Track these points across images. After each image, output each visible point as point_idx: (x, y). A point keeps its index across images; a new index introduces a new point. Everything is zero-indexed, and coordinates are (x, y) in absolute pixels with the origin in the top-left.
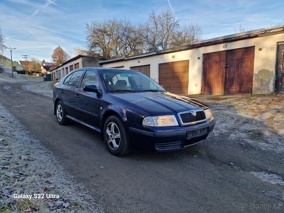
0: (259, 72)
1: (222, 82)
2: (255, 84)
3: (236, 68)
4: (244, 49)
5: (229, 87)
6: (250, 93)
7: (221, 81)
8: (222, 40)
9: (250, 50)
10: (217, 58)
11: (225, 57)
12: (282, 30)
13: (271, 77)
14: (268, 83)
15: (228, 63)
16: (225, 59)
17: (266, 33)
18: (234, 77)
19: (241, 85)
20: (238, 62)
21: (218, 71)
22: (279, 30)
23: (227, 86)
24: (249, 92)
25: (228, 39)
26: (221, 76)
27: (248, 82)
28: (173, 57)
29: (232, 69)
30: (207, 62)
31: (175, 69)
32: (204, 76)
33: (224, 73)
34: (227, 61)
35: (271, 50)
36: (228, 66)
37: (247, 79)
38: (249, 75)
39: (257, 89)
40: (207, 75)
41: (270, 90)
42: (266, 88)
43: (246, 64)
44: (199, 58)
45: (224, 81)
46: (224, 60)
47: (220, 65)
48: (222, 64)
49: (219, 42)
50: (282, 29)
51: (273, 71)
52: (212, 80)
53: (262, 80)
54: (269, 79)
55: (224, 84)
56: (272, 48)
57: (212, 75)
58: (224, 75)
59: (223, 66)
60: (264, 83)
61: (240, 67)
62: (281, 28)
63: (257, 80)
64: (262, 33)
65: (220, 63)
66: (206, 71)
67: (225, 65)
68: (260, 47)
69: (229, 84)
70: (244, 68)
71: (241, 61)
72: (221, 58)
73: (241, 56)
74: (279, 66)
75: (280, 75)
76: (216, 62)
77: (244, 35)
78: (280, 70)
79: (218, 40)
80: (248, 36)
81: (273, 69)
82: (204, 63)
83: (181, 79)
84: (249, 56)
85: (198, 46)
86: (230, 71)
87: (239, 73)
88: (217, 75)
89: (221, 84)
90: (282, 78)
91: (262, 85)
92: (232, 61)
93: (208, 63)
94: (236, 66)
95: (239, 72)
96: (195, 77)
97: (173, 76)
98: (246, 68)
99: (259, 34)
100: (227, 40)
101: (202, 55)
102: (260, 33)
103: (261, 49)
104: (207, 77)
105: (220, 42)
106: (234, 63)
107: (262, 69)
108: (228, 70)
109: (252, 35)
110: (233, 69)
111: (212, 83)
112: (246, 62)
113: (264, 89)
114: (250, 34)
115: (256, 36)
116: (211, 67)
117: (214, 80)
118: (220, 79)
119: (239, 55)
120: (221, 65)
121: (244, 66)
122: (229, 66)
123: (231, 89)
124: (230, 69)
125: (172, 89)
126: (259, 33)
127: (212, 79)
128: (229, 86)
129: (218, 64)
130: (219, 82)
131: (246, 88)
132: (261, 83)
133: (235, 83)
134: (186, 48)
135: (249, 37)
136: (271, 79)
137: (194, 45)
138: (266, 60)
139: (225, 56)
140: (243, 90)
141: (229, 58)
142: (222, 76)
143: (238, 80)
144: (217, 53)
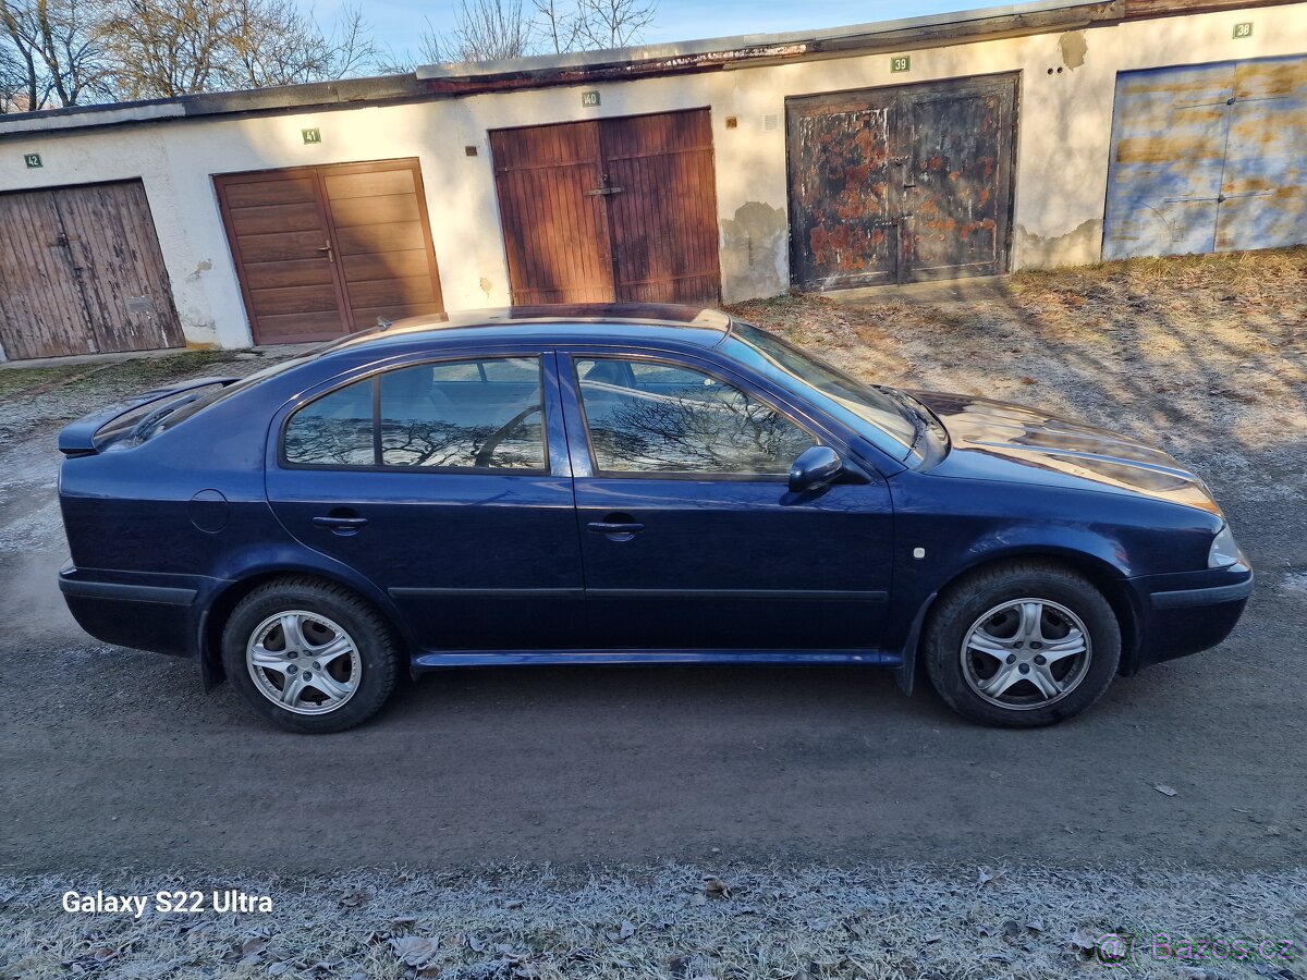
0: (739, 213)
1: (603, 264)
2: (729, 263)
3: (647, 200)
4: (668, 117)
5: (632, 283)
6: (715, 297)
7: (594, 255)
8: (577, 69)
9: (691, 124)
10: (559, 151)
11: (595, 147)
12: (804, 54)
13: (778, 233)
14: (773, 254)
15: (613, 178)
16: (599, 156)
17: (752, 57)
18: (645, 238)
19: (678, 269)
20: (651, 172)
21: (573, 214)
22: (794, 49)
23: (623, 278)
24: (709, 297)
25: (602, 66)
26: (590, 235)
27: (702, 257)
28: (312, 137)
29: (635, 204)
30: (512, 171)
31: (337, 204)
32: (513, 240)
33: (605, 222)
34: (606, 169)
35: (767, 129)
36: (616, 190)
37: (696, 243)
38: (701, 228)
39: (741, 281)
40: (527, 232)
41: (778, 278)
42: (767, 275)
43: (685, 179)
44: (471, 151)
45: (608, 256)
46: (595, 164)
47: (579, 186)
48: (586, 181)
49: (567, 79)
50: (803, 47)
51: (782, 209)
52: (554, 258)
53: (750, 243)
54: (772, 237)
55: (610, 269)
56: (770, 122)
57: (551, 232)
58: (606, 229)
59: (594, 192)
60: (759, 256)
61: (662, 192)
62: (799, 43)
63: (736, 245)
64: (737, 54)
65: (577, 177)
66: (515, 215)
67: (602, 186)
68: (731, 115)
69: (630, 267)
70: (681, 199)
71: (666, 167)
72: (577, 154)
73: (662, 149)
74: (795, 187)
75: (802, 222)
76: (561, 172)
77: (671, 59)
78: (800, 203)
79: (562, 71)
80: (685, 64)
81: (780, 203)
82: (500, 175)
83: (391, 259)
84: (693, 149)
85: (462, 88)
86: (626, 212)
87: (664, 221)
88: (576, 234)
89: (596, 272)
90: (807, 231)
91: (751, 262)
92: (627, 167)
93: (518, 176)
94: (646, 188)
95: (663, 217)
96: (469, 246)
97: (331, 243)
98: (686, 199)
99: (728, 60)
100: (605, 73)
101: (485, 135)
102: (731, 54)
103: (735, 120)
104: (528, 247)
105: (572, 78)
106: (637, 178)
107: (747, 203)
108: (616, 204)
109: (703, 60)
110: (639, 205)
111: (555, 267)
112: (685, 175)
113: (762, 279)
114: (694, 56)
115: (717, 67)
116: (538, 193)
117: (562, 257)
118: (590, 248)
119: (654, 143)
120: (585, 183)
121: (680, 191)
122: (618, 190)
123: (641, 291)
124: (625, 205)
125: (342, 314)
126: (725, 55)
127: (552, 252)
128: (631, 277)
129: (569, 182)
130: (587, 264)
131: (698, 281)
132: (750, 256)
133: (653, 263)
134: (393, 92)
135: (691, 65)
136: (780, 237)
137: (437, 80)
138: (756, 165)
139: (598, 145)
140: (688, 291)
141: (616, 154)
142: (599, 235)
143: (665, 248)
144: (555, 128)
